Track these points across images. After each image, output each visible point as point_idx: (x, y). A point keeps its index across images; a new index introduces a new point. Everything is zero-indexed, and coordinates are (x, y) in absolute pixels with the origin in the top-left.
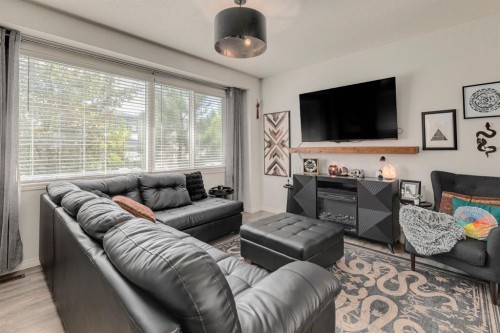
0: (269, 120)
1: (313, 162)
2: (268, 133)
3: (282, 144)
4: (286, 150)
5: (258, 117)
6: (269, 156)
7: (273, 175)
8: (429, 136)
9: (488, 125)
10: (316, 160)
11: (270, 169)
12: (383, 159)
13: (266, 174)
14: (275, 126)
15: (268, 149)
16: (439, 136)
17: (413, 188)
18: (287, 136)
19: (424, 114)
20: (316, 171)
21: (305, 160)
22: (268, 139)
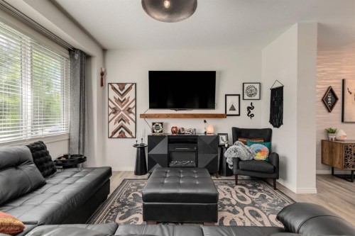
0: (114, 89)
1: (160, 125)
2: (113, 100)
3: (129, 110)
4: (132, 116)
5: (102, 85)
6: (113, 121)
7: (118, 137)
8: (228, 108)
9: (252, 104)
10: (162, 124)
11: (114, 133)
12: (205, 121)
13: (111, 137)
14: (122, 95)
15: (112, 115)
16: (233, 108)
17: (224, 137)
18: (133, 104)
19: (226, 95)
20: (162, 132)
21: (153, 124)
22: (113, 106)
